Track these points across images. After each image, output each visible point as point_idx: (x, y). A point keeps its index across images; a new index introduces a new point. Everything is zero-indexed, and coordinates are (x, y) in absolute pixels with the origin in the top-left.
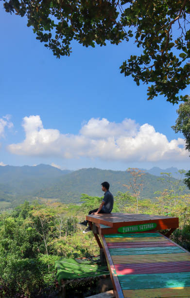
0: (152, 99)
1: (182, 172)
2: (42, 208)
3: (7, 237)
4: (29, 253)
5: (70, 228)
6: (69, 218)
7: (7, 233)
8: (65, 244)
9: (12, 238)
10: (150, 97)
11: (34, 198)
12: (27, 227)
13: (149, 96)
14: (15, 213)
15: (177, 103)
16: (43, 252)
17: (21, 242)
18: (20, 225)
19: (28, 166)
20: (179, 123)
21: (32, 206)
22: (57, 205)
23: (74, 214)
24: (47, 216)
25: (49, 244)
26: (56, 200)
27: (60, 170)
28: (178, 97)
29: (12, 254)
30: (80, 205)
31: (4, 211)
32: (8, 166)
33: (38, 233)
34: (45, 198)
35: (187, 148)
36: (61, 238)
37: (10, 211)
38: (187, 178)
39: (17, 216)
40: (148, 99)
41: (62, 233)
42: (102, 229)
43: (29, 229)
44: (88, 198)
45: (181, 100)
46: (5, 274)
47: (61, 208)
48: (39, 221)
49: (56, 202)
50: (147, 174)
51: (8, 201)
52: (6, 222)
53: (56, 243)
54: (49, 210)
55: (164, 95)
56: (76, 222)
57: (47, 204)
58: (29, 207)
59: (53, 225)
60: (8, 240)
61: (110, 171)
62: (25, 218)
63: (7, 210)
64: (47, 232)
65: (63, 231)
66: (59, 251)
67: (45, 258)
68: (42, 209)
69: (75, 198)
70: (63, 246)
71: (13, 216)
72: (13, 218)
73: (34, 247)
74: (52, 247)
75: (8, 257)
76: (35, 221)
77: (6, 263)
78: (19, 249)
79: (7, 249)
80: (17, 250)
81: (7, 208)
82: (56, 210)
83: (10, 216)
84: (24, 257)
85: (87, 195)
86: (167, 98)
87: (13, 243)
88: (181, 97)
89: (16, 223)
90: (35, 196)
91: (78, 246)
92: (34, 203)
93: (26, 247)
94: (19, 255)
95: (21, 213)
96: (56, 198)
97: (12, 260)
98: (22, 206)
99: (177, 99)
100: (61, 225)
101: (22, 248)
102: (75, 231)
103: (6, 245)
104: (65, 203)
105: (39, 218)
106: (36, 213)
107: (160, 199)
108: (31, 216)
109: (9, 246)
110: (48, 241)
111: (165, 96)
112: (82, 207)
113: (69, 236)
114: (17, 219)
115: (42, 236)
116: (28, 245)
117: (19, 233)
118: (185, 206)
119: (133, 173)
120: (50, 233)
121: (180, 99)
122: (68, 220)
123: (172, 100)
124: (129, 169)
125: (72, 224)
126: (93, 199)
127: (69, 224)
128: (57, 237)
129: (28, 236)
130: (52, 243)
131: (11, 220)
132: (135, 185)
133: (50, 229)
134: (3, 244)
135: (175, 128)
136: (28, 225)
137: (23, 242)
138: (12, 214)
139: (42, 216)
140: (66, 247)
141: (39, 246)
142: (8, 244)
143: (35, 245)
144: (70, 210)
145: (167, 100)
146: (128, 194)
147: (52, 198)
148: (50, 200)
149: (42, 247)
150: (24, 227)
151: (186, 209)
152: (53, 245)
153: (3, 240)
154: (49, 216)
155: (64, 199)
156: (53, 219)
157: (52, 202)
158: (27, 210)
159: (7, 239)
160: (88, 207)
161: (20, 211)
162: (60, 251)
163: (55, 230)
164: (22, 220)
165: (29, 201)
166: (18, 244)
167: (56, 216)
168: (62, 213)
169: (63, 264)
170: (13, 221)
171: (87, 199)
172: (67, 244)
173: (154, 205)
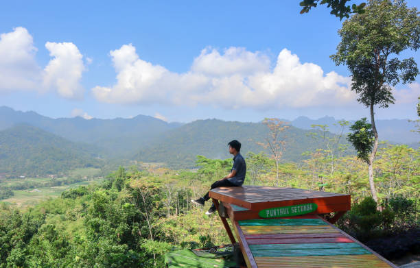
0: (307, 11)
1: (344, 123)
2: (143, 175)
3: (98, 216)
4: (127, 238)
5: (182, 203)
6: (180, 189)
7: (98, 210)
8: (175, 225)
9: (104, 217)
10: (305, 9)
11: (131, 161)
12: (123, 203)
13: (302, 8)
14: (107, 183)
15: (348, 17)
16: (146, 236)
17: (116, 222)
18: (114, 199)
19: (121, 118)
20: (342, 50)
21: (129, 173)
22: (162, 171)
23: (187, 184)
24: (150, 187)
25: (153, 225)
26: (162, 164)
27: (166, 123)
28: (349, 7)
29: (105, 238)
30: (195, 171)
31: (92, 181)
32: (94, 120)
33: (138, 211)
34: (146, 162)
35: (353, 88)
36: (170, 218)
37: (101, 181)
38: (353, 132)
39: (109, 187)
40: (302, 12)
41: (171, 210)
42: (235, 213)
43: (127, 204)
44: (205, 161)
45: (354, 12)
46: (97, 264)
47: (168, 175)
48: (139, 195)
49: (161, 167)
50: (290, 126)
51: (96, 167)
52: (95, 195)
53: (163, 224)
54: (153, 178)
55: (327, 4)
56: (190, 195)
57: (149, 170)
58: (125, 174)
59: (159, 199)
60: (99, 220)
61: (237, 123)
62: (120, 190)
63: (96, 179)
64: (151, 209)
65: (172, 208)
66: (167, 234)
67: (149, 245)
68: (143, 178)
69: (188, 161)
70: (172, 228)
71: (104, 187)
72: (104, 190)
73: (134, 230)
74: (158, 230)
75: (100, 241)
76: (134, 194)
77: (98, 250)
78: (114, 232)
79: (98, 231)
80: (111, 234)
81: (95, 176)
82: (161, 179)
83: (100, 187)
84: (122, 243)
85: (204, 158)
86: (331, 9)
87: (105, 224)
88: (354, 6)
89: (109, 197)
90: (133, 159)
91: (193, 229)
92: (132, 168)
93: (123, 230)
94: (115, 240)
95: (114, 183)
96: (162, 161)
97: (105, 247)
98: (115, 174)
99: (348, 10)
100: (169, 199)
101: (118, 231)
102: (189, 206)
103: (96, 227)
104: (174, 169)
105: (138, 190)
106: (135, 184)
107: (310, 162)
108: (128, 187)
109: (100, 228)
110: (152, 222)
111: (328, 6)
112: (197, 174)
113: (180, 214)
114: (110, 191)
115: (144, 214)
116: (126, 226)
117: (112, 210)
118: (348, 174)
119: (272, 125)
120: (155, 210)
121: (352, 10)
122: (179, 192)
123: (339, 13)
124: (266, 119)
125: (184, 198)
126: (214, 163)
127: (180, 197)
128: (165, 216)
129: (125, 215)
130: (158, 224)
131: (101, 192)
132: (274, 142)
133: (154, 205)
134: (92, 226)
135: (335, 58)
136: (124, 200)
137: (119, 223)
138: (103, 184)
139: (143, 188)
140: (177, 229)
141: (140, 227)
142: (99, 225)
143: (135, 227)
144: (182, 178)
145: (332, 13)
146: (263, 156)
147: (155, 161)
148: (154, 165)
149: (144, 229)
150: (120, 202)
151: (348, 178)
152: (160, 227)
153: (93, 220)
154: (152, 187)
155: (172, 163)
156: (158, 191)
157: (157, 168)
158: (122, 178)
159: (97, 219)
160: (206, 173)
161: (114, 181)
162: (169, 235)
163: (162, 206)
164: (116, 192)
165: (124, 167)
166: (112, 226)
167: (163, 187)
168: (171, 183)
169: (175, 257)
170: (104, 194)
171: (205, 163)
172: (178, 226)
173: (301, 172)
